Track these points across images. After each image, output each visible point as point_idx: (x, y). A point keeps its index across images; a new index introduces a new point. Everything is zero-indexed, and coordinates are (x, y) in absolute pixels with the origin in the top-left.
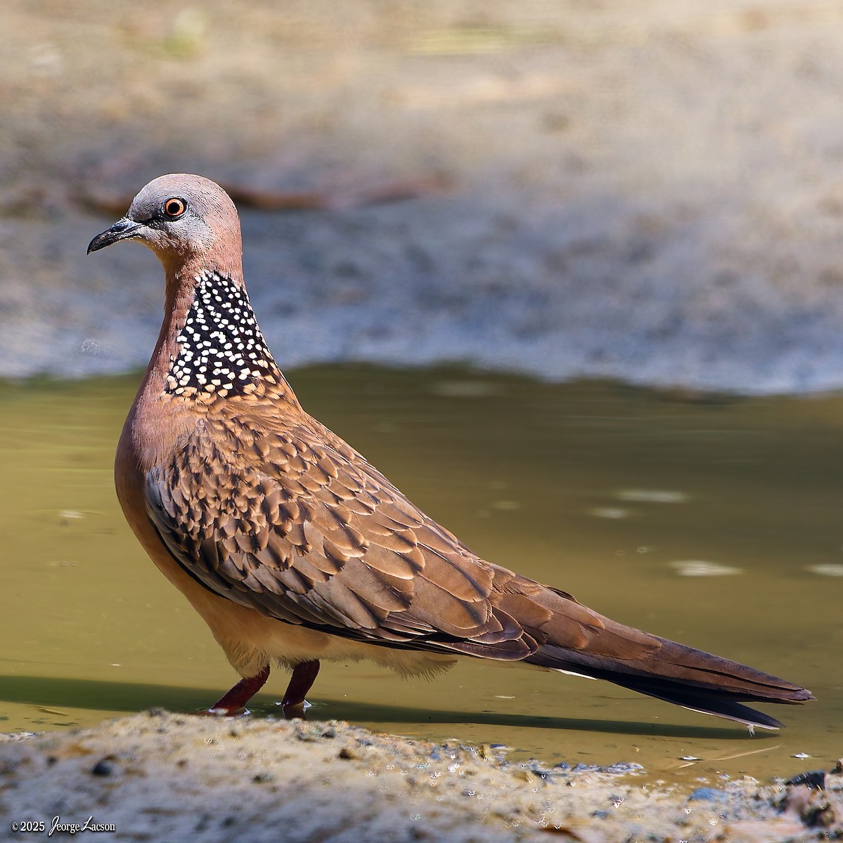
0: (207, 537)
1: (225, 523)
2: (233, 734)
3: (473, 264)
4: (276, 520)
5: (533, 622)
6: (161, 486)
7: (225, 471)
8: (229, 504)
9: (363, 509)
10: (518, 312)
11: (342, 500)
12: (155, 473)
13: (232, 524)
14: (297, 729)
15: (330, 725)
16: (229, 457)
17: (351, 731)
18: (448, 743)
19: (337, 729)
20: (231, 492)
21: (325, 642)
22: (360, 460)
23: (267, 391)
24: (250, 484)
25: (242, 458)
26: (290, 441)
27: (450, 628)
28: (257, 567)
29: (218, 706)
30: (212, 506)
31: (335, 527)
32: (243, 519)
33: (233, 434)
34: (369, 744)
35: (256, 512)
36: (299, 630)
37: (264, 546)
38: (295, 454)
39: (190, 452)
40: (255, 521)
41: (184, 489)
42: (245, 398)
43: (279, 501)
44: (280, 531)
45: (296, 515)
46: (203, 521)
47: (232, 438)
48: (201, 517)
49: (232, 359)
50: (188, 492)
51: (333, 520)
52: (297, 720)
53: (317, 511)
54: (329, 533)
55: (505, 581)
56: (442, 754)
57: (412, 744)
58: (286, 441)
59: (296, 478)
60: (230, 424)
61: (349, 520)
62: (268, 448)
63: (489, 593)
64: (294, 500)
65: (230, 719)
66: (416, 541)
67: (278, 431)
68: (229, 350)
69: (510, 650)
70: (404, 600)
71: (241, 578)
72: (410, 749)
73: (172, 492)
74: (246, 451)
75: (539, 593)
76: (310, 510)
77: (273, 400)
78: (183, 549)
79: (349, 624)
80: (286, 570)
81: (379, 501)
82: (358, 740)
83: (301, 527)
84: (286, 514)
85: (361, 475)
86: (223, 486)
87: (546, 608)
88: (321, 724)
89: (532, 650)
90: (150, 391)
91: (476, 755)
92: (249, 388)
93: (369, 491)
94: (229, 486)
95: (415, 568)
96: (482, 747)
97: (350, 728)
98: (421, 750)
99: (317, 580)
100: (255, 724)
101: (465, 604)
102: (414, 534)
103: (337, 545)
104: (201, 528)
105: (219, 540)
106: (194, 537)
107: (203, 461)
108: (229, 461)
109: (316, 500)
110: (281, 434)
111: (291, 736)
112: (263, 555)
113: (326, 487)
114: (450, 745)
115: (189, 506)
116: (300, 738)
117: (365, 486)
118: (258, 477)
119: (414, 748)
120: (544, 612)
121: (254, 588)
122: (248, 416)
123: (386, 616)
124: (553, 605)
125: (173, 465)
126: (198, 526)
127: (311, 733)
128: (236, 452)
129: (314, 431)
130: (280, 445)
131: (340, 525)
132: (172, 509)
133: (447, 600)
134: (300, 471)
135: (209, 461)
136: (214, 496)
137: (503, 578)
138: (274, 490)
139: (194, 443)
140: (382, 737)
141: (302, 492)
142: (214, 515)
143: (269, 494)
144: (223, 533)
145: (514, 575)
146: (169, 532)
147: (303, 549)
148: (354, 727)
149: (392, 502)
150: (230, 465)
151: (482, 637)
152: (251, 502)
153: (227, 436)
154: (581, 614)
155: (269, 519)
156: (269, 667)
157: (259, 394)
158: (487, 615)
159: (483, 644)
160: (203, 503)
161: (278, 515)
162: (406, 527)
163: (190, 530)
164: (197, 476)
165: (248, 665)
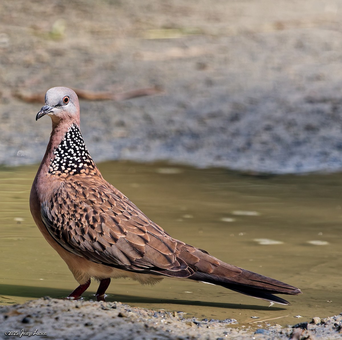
0: (65, 229)
1: (72, 223)
2: (77, 307)
3: (170, 122)
4: (91, 223)
5: (192, 263)
6: (47, 209)
7: (71, 203)
8: (73, 216)
9: (125, 218)
10: (187, 141)
11: (117, 214)
12: (44, 204)
13: (74, 224)
14: (102, 305)
15: (115, 303)
16: (73, 197)
17: (123, 306)
18: (161, 311)
19: (117, 305)
20: (74, 211)
21: (111, 270)
22: (126, 199)
23: (90, 172)
24: (81, 208)
25: (78, 198)
26: (97, 191)
27: (159, 265)
28: (84, 241)
29: (71, 296)
30: (66, 217)
31: (114, 225)
32: (78, 222)
33: (75, 188)
34: (130, 311)
35: (84, 219)
36: (101, 266)
37: (86, 233)
38: (99, 196)
39: (58, 195)
40: (83, 223)
41: (55, 210)
42: (81, 175)
43: (92, 215)
44: (93, 227)
45: (99, 220)
46: (63, 223)
47: (74, 190)
48: (62, 221)
49: (76, 159)
50: (57, 211)
51: (114, 223)
52: (101, 301)
53: (108, 219)
54: (112, 228)
55: (181, 246)
56: (158, 315)
57: (147, 311)
58: (95, 191)
59: (99, 206)
60: (73, 184)
61: (120, 223)
62: (88, 194)
63: (175, 251)
64: (98, 215)
65: (76, 301)
66: (146, 231)
67: (93, 187)
68: (75, 156)
69: (183, 274)
70: (141, 254)
71: (78, 245)
72: (146, 313)
73: (51, 211)
74: (80, 195)
75: (194, 251)
76: (105, 219)
77: (91, 175)
78: (55, 234)
79: (120, 263)
80: (95, 242)
81: (132, 215)
82: (125, 309)
83: (101, 226)
84: (95, 220)
85: (125, 205)
86: (71, 209)
87: (197, 257)
88: (111, 303)
89: (192, 274)
90: (42, 172)
91: (171, 316)
92: (82, 171)
93: (128, 211)
94: (73, 209)
95: (146, 241)
96: (174, 313)
97: (122, 305)
98: (150, 314)
99: (107, 246)
100: (85, 303)
101: (165, 256)
102: (146, 228)
103: (115, 232)
104: (62, 226)
105: (69, 230)
106: (60, 229)
107: (63, 199)
108: (73, 199)
109: (107, 215)
110: (94, 189)
111: (100, 308)
112: (86, 236)
113: (111, 209)
114: (161, 312)
115: (58, 217)
116: (103, 309)
117: (126, 209)
118: (84, 206)
119: (148, 312)
120: (196, 259)
121: (83, 249)
122: (81, 181)
123: (134, 260)
124: (200, 256)
125: (51, 201)
126: (61, 224)
127: (107, 307)
128: (75, 195)
129: (108, 187)
130: (93, 193)
131: (116, 225)
132: (51, 218)
133: (158, 254)
134: (101, 203)
135: (65, 199)
136: (67, 213)
137: (180, 245)
138: (90, 211)
139: (59, 192)
140: (135, 308)
141: (102, 212)
142: (67, 220)
143: (89, 212)
144: (71, 228)
145: (185, 244)
146: (50, 227)
147: (102, 234)
148: (124, 304)
149: (137, 216)
150: (73, 201)
151: (172, 269)
152: (82, 215)
153: (72, 189)
154: (211, 259)
155: (88, 222)
156: (90, 280)
157: (86, 173)
158: (174, 260)
159: (172, 271)
160: (63, 216)
161: (92, 221)
162: (143, 225)
163: (58, 226)
164: (61, 205)
165: (82, 280)
